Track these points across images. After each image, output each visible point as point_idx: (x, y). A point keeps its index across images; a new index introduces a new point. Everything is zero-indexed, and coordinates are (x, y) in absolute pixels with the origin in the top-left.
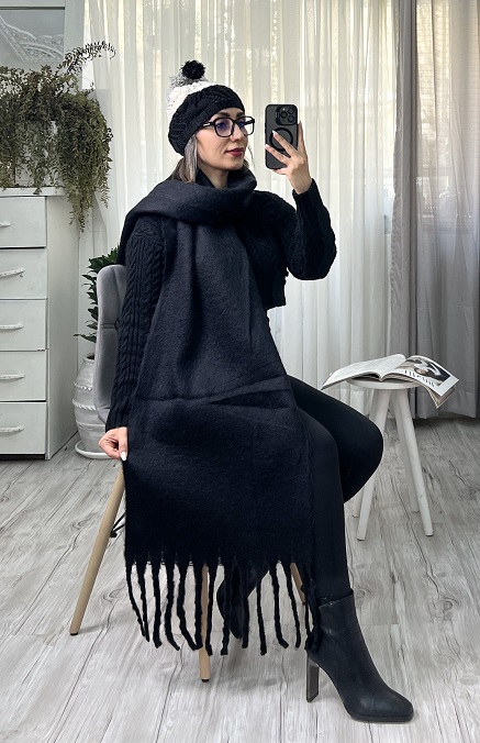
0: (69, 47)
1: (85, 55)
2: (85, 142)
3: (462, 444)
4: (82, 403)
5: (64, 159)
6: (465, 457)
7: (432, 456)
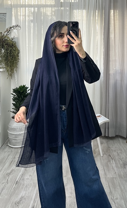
0: (8, 27)
1: (12, 29)
2: (12, 55)
3: (121, 146)
4: (10, 131)
5: (5, 60)
6: (122, 151)
7: (112, 150)
